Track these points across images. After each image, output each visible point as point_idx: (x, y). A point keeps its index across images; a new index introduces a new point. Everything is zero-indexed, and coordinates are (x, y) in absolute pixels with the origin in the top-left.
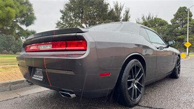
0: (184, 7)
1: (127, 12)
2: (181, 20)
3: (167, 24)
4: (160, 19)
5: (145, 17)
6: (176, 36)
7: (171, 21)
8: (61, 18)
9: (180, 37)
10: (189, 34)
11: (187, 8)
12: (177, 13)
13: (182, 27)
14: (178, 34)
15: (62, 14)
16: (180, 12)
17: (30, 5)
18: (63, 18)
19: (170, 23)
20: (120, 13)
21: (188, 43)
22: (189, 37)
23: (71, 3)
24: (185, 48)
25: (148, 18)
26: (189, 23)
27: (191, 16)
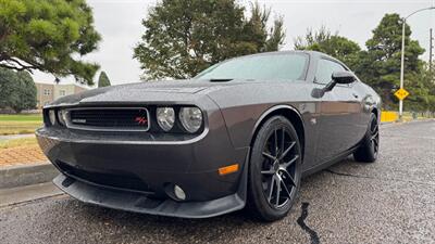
0: (394, 15)
1: (279, 25)
2: (388, 43)
3: (358, 49)
4: (343, 39)
5: (313, 35)
6: (378, 75)
7: (367, 44)
8: (144, 37)
9: (386, 78)
10: (405, 72)
11: (401, 17)
12: (380, 27)
13: (390, 56)
14: (380, 71)
15: (146, 29)
16: (386, 25)
17: (88, 10)
18: (147, 37)
19: (364, 48)
20: (264, 26)
21: (402, 90)
22: (405, 78)
23: (165, 4)
24: (396, 101)
25: (320, 37)
26: (405, 49)
27: (408, 33)
